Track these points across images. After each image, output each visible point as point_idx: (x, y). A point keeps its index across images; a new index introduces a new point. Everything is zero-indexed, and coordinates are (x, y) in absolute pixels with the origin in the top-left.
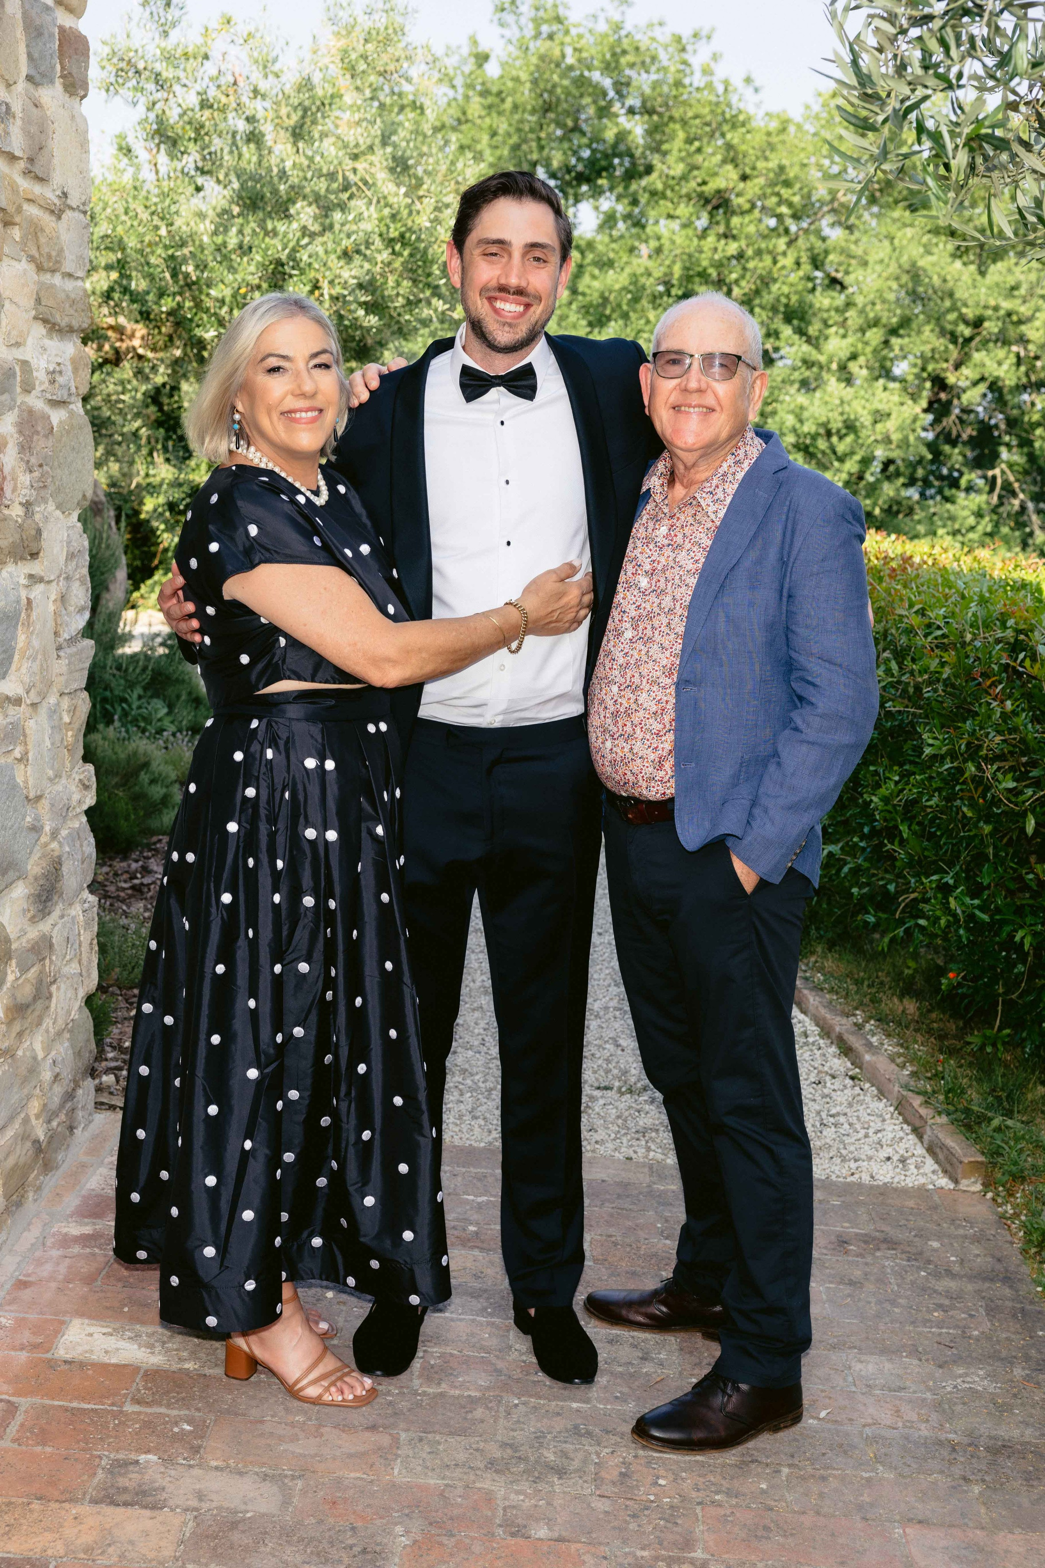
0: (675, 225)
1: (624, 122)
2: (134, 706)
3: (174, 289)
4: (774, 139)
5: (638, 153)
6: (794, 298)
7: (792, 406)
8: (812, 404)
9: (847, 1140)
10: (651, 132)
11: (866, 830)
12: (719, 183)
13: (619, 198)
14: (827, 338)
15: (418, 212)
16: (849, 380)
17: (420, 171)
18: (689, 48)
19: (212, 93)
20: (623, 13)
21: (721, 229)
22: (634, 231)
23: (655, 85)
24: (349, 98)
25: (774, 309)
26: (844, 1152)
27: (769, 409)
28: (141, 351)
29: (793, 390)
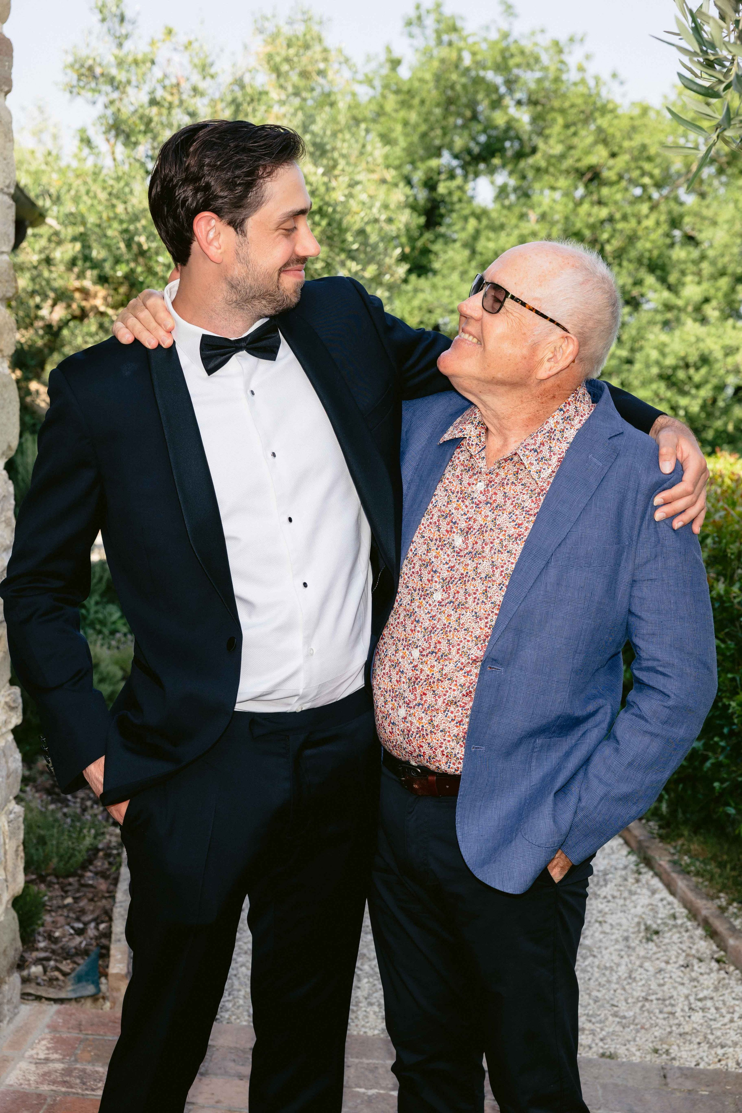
0: (557, 195)
1: (513, 111)
2: (92, 611)
3: (127, 257)
4: (637, 123)
5: (525, 137)
6: (655, 253)
7: (656, 343)
8: (673, 340)
9: (714, 1025)
10: (534, 120)
11: (726, 730)
12: (592, 160)
13: (511, 173)
14: (684, 284)
15: (334, 189)
16: (704, 320)
17: (336, 155)
18: (566, 50)
19: (159, 94)
20: (511, 24)
21: (595, 197)
22: (523, 200)
23: (539, 81)
24: (275, 94)
25: (639, 261)
26: (711, 1037)
27: (637, 345)
28: (102, 309)
29: (657, 329)
